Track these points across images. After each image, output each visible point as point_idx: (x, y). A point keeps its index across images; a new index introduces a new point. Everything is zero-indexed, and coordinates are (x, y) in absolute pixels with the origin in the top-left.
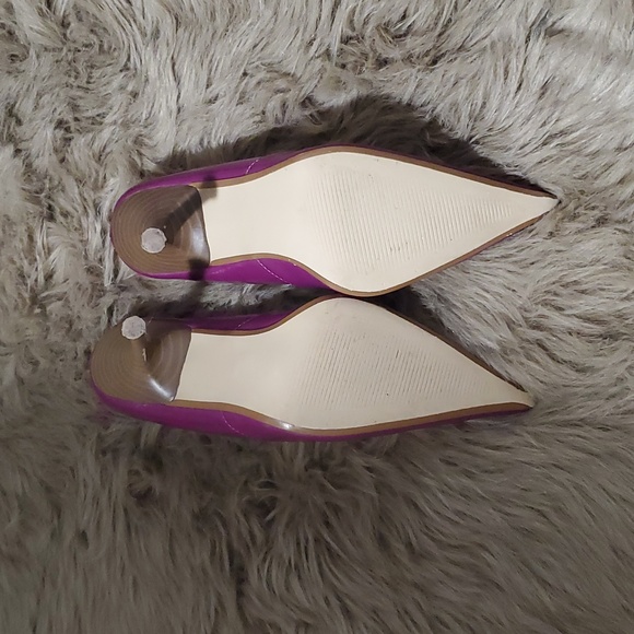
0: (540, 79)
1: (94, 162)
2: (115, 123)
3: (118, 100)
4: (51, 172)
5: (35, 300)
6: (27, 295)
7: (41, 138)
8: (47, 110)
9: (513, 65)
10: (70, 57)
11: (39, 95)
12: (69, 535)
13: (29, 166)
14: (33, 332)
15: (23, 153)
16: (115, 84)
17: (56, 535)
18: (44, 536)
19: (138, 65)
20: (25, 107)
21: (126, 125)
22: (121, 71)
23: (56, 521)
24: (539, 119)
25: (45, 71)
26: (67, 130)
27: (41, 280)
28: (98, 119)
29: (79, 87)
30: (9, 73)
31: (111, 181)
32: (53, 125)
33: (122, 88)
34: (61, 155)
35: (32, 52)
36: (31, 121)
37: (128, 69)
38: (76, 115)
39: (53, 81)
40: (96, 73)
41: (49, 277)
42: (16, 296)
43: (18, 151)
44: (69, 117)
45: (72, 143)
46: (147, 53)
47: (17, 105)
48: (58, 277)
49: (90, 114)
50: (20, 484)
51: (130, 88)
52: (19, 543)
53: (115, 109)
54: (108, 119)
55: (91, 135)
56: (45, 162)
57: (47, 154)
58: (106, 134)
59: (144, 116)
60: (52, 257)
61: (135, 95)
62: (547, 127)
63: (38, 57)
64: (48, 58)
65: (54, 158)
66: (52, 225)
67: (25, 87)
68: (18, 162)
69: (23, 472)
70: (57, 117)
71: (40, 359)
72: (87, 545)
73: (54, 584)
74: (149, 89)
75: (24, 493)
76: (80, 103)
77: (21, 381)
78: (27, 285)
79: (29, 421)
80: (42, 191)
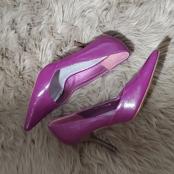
0: (169, 10)
1: (39, 34)
2: (45, 24)
3: (46, 18)
4: (25, 38)
5: (20, 73)
6: (18, 72)
7: (23, 28)
8: (25, 20)
9: (162, 6)
10: (32, 5)
11: (23, 16)
12: (29, 140)
13: (19, 36)
14: (20, 83)
15: (17, 32)
16: (45, 13)
17: (25, 141)
18: (22, 141)
19: (52, 8)
20: (18, 20)
21: (48, 24)
22: (47, 9)
23: (25, 137)
24: (169, 20)
25: (24, 9)
26: (31, 26)
27: (22, 68)
28: (40, 23)
29: (34, 14)
30: (14, 10)
31: (43, 40)
32: (27, 24)
33: (47, 14)
34: (29, 33)
35: (20, 4)
36: (20, 23)
37: (49, 9)
38: (33, 22)
39: (27, 12)
40: (40, 10)
41: (24, 68)
42: (15, 73)
43: (16, 32)
44: (31, 22)
45: (32, 30)
46: (54, 5)
47: (16, 19)
48: (26, 68)
49: (37, 22)
50: (14, 126)
51: (49, 14)
52: (14, 144)
53: (45, 20)
54: (43, 23)
55: (38, 27)
56: (24, 34)
57: (25, 32)
58: (42, 27)
59: (53, 22)
60: (25, 62)
61: (51, 16)
62: (172, 23)
63: (22, 6)
64: (26, 6)
65: (27, 33)
66: (25, 53)
67: (18, 14)
68: (16, 35)
69: (15, 123)
70: (28, 22)
71: (22, 91)
72: (34, 144)
73: (24, 156)
74: (55, 14)
75: (15, 129)
76: (34, 19)
77: (15, 97)
78: (18, 70)
79: (17, 109)
80: (23, 43)
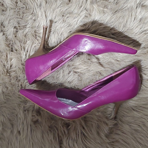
0: (140, 17)
1: (24, 37)
2: (29, 27)
3: (30, 22)
4: (12, 39)
5: (7, 71)
6: (5, 70)
7: (10, 31)
8: (11, 24)
9: (133, 14)
10: (18, 10)
11: (10, 20)
12: (15, 132)
13: (7, 38)
14: (7, 80)
15: (5, 34)
16: (30, 18)
17: (12, 132)
18: (9, 131)
19: (36, 13)
20: (6, 23)
21: (32, 28)
22: (31, 14)
23: (12, 128)
24: (140, 27)
25: (11, 14)
26: (17, 29)
27: (9, 67)
28: (25, 26)
29: (20, 18)
30: (2, 14)
31: (28, 42)
32: (13, 28)
33: (31, 19)
34: (15, 35)
35: (8, 9)
36: (7, 26)
37: (33, 14)
38: (19, 25)
39: (14, 17)
40: (25, 15)
41: (11, 66)
42: (3, 71)
43: (4, 34)
44: (17, 26)
45: (18, 32)
46: (38, 10)
47: (4, 23)
48: (13, 66)
49: (23, 25)
50: (2, 119)
51: (33, 18)
52: (2, 134)
53: (30, 24)
54: (28, 26)
55: (23, 30)
56: (11, 37)
57: (12, 35)
58: (27, 30)
59: (37, 26)
60: (12, 61)
61: (35, 20)
62: (142, 29)
63: (10, 10)
64: (12, 11)
65: (14, 36)
66: (12, 53)
67: (6, 18)
68: (4, 37)
69: (3, 115)
70: (14, 26)
71: (8, 87)
72: (20, 135)
73: (11, 145)
74: (38, 19)
75: (4, 121)
76: (20, 22)
77: (3, 92)
78: (6, 68)
79: (5, 103)
80: (10, 44)
